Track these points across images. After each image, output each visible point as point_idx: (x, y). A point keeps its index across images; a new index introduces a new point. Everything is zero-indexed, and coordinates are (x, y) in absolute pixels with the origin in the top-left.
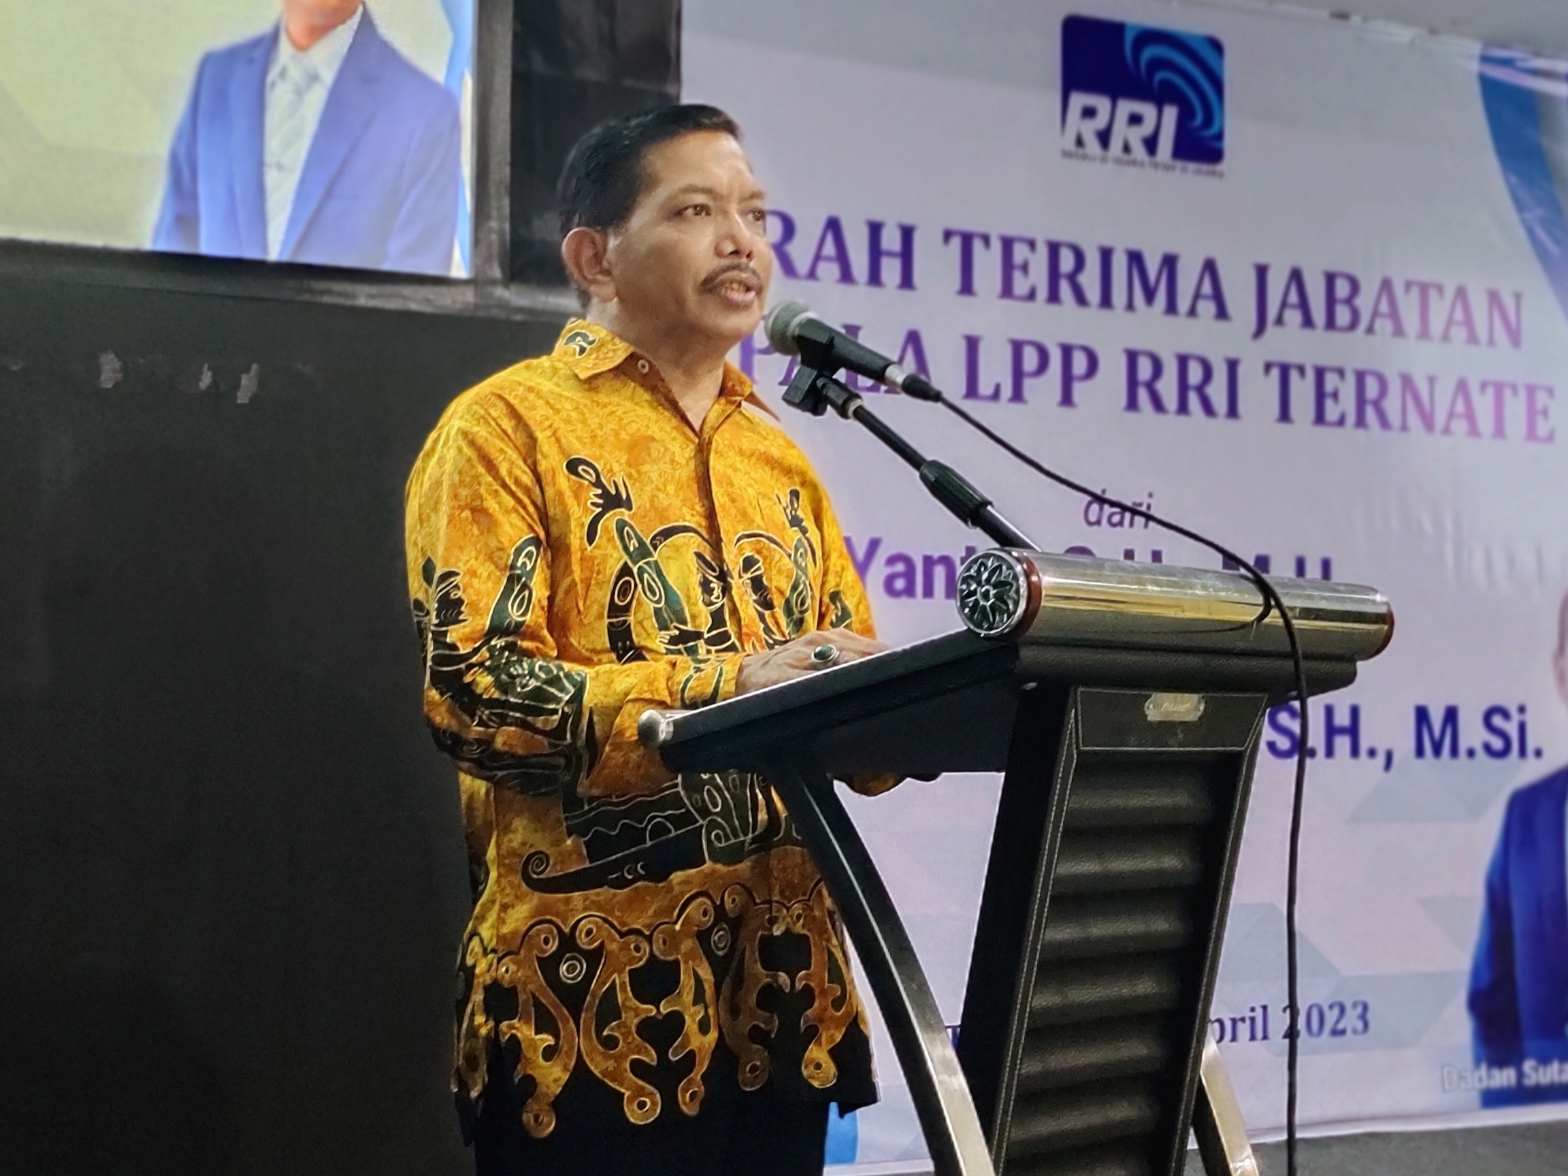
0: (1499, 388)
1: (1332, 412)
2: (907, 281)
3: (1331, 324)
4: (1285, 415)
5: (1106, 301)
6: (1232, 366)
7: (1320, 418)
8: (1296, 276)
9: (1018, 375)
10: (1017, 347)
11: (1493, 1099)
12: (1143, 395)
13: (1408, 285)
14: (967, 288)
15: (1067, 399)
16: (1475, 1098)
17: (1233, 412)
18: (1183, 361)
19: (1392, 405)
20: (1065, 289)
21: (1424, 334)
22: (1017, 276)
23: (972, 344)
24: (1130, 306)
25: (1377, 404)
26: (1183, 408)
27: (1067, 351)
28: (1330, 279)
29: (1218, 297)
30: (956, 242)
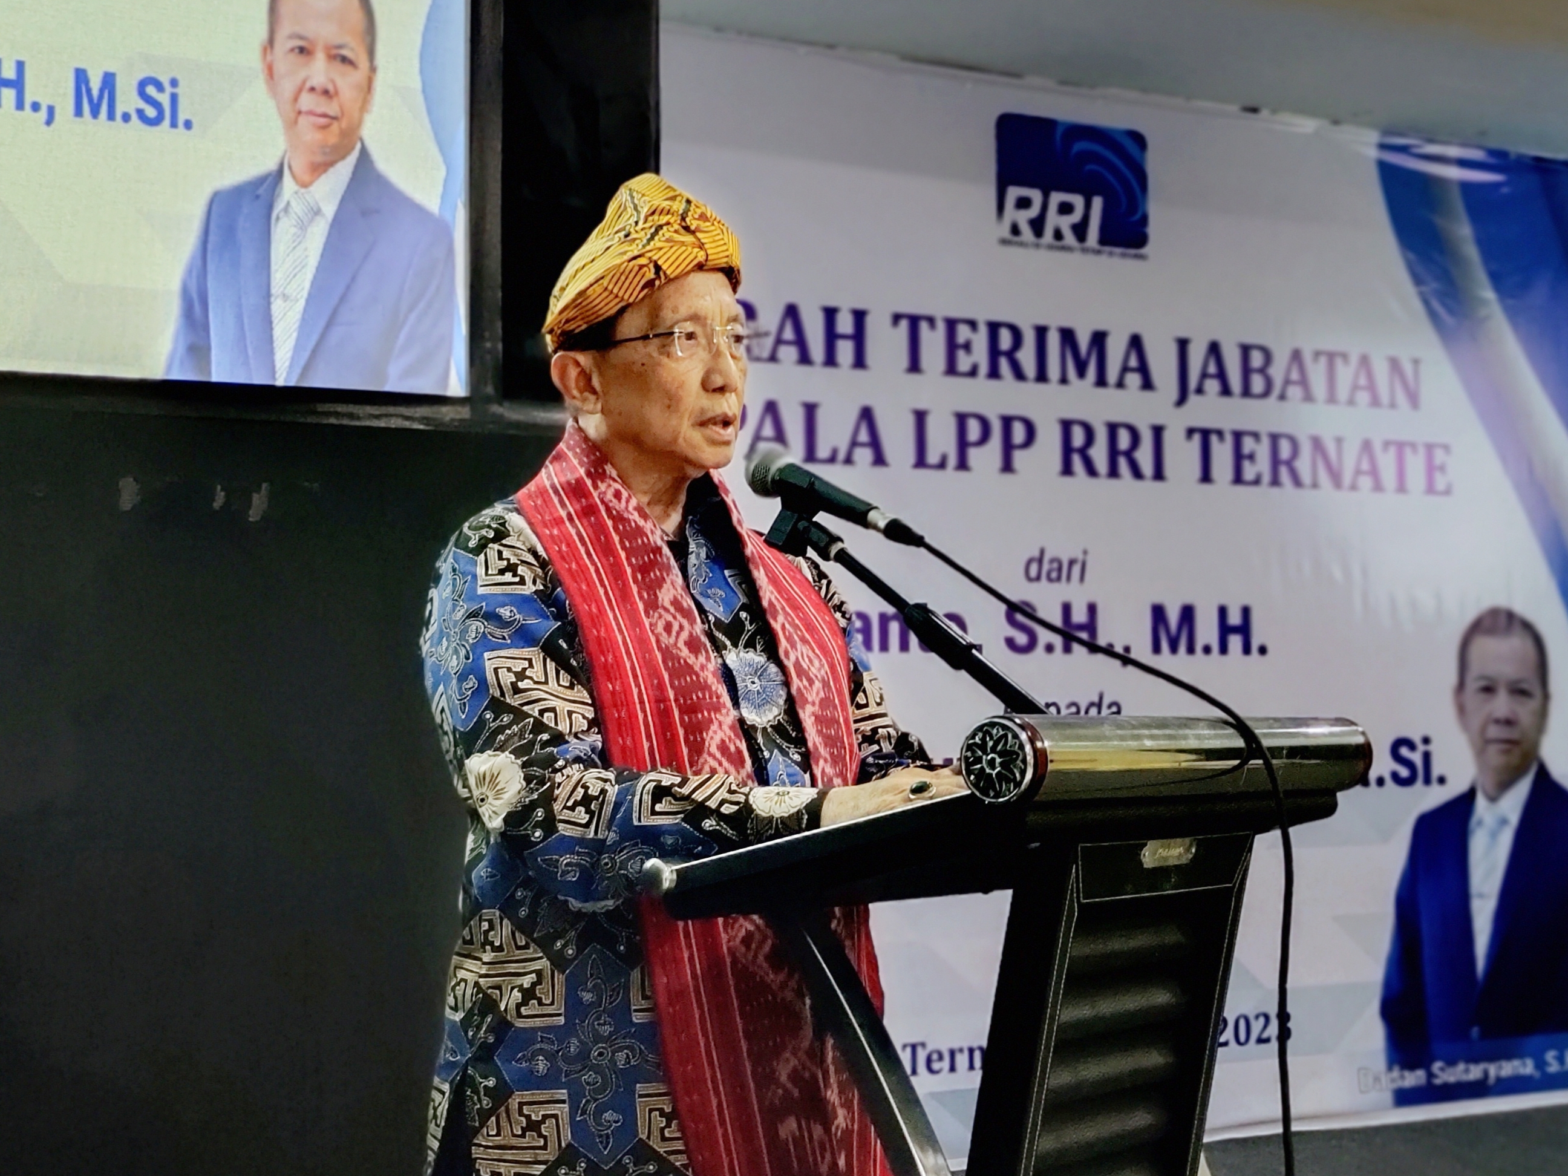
0: (1401, 446)
1: (1249, 472)
2: (860, 362)
3: (1246, 392)
4: (1206, 477)
5: (1042, 376)
6: (1158, 432)
7: (1238, 479)
8: (1214, 349)
9: (963, 445)
10: (962, 419)
11: (1404, 1098)
12: (1077, 461)
13: (1317, 354)
14: (915, 366)
15: (1007, 466)
16: (1388, 1097)
17: (1159, 474)
18: (1113, 429)
19: (1303, 465)
20: (1004, 365)
21: (1332, 399)
22: (961, 354)
23: (920, 417)
24: (1064, 380)
25: (1289, 464)
26: (1113, 472)
27: (1007, 422)
28: (1246, 350)
29: (1143, 369)
30: (904, 324)
